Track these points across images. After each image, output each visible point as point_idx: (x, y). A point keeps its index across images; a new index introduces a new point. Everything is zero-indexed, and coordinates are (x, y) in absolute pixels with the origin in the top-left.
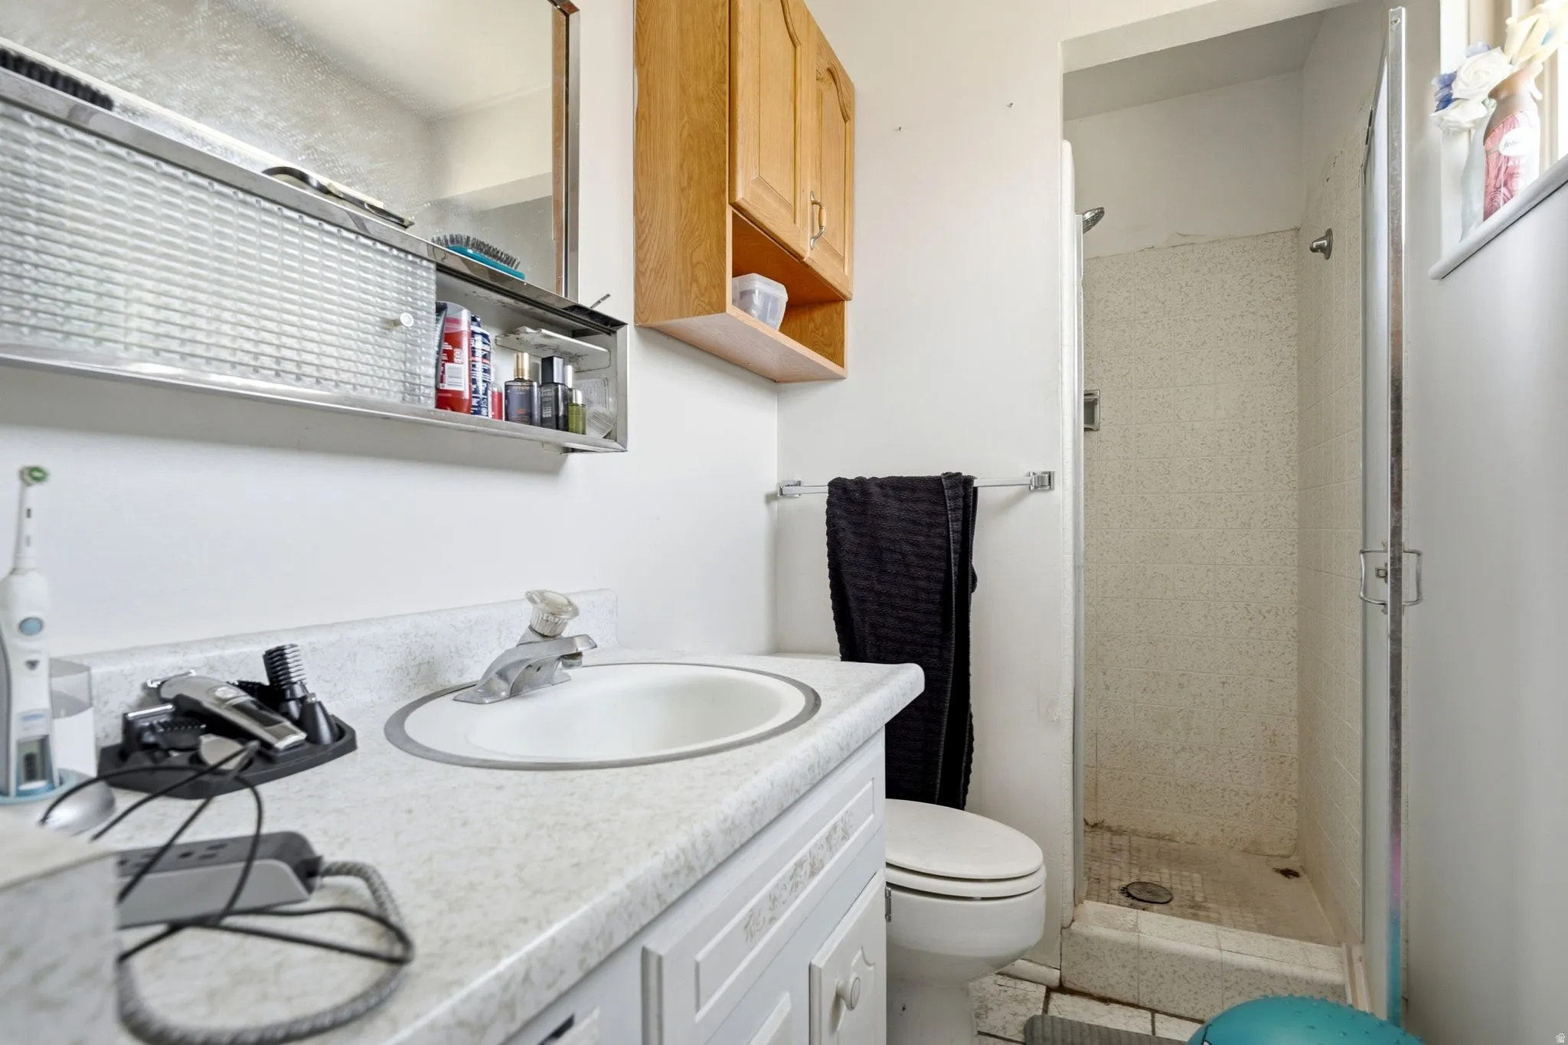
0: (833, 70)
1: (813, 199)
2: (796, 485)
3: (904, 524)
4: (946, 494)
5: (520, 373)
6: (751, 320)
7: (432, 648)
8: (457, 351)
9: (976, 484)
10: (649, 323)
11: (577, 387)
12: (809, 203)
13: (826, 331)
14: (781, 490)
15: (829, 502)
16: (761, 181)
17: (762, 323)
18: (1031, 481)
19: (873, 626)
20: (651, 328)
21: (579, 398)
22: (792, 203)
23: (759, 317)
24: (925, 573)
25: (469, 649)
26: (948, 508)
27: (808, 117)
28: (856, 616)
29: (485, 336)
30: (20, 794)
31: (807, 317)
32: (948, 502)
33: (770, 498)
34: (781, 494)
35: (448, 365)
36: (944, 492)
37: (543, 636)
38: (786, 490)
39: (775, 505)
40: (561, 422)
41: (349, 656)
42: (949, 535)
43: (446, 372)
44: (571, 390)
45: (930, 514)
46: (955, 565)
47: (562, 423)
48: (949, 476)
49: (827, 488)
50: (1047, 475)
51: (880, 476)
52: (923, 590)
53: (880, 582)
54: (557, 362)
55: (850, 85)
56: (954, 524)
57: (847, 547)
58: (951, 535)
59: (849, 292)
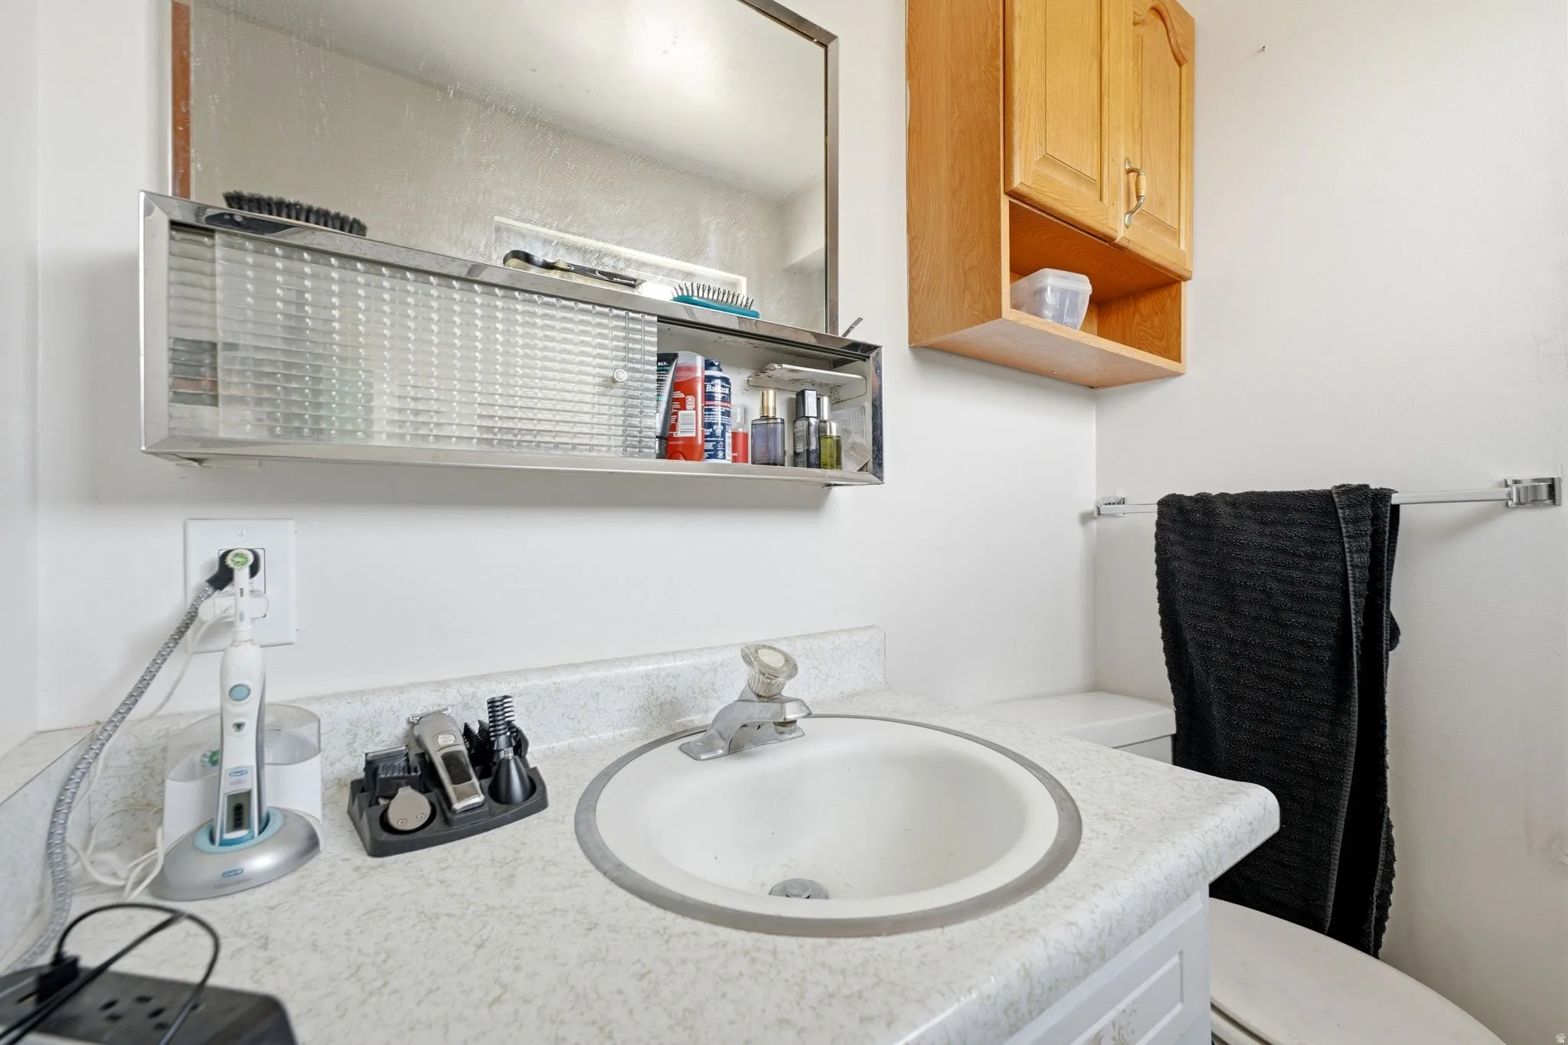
0: (1161, 8)
1: (1127, 167)
2: (1119, 503)
3: (1269, 554)
4: (1341, 515)
5: (765, 411)
6: (1046, 323)
7: (675, 688)
8: (690, 399)
9: (1395, 499)
10: (923, 342)
11: (831, 419)
12: (1123, 171)
13: (1156, 322)
14: (1099, 508)
15: (1159, 525)
16: (1048, 159)
17: (1059, 325)
18: (1510, 494)
19: (1219, 680)
20: (926, 347)
21: (833, 429)
22: (1096, 177)
23: (1053, 318)
24: (1303, 620)
25: (714, 690)
26: (1344, 535)
27: (1120, 69)
28: (1198, 666)
29: (725, 380)
30: (224, 843)
31: (1132, 309)
32: (1343, 526)
33: (1086, 518)
34: (1099, 514)
35: (681, 413)
36: (1336, 512)
37: (759, 696)
38: (1104, 509)
39: (1094, 525)
40: (813, 457)
41: (592, 695)
42: (1346, 571)
43: (679, 420)
44: (825, 422)
45: (1310, 542)
46: (1356, 613)
47: (812, 460)
48: (1346, 490)
49: (1156, 507)
50: (1544, 486)
51: (1233, 490)
52: (1302, 643)
53: (1232, 626)
54: (811, 397)
55: (1187, 19)
56: (1355, 556)
57: (1183, 579)
58: (1350, 572)
59: (1187, 270)
